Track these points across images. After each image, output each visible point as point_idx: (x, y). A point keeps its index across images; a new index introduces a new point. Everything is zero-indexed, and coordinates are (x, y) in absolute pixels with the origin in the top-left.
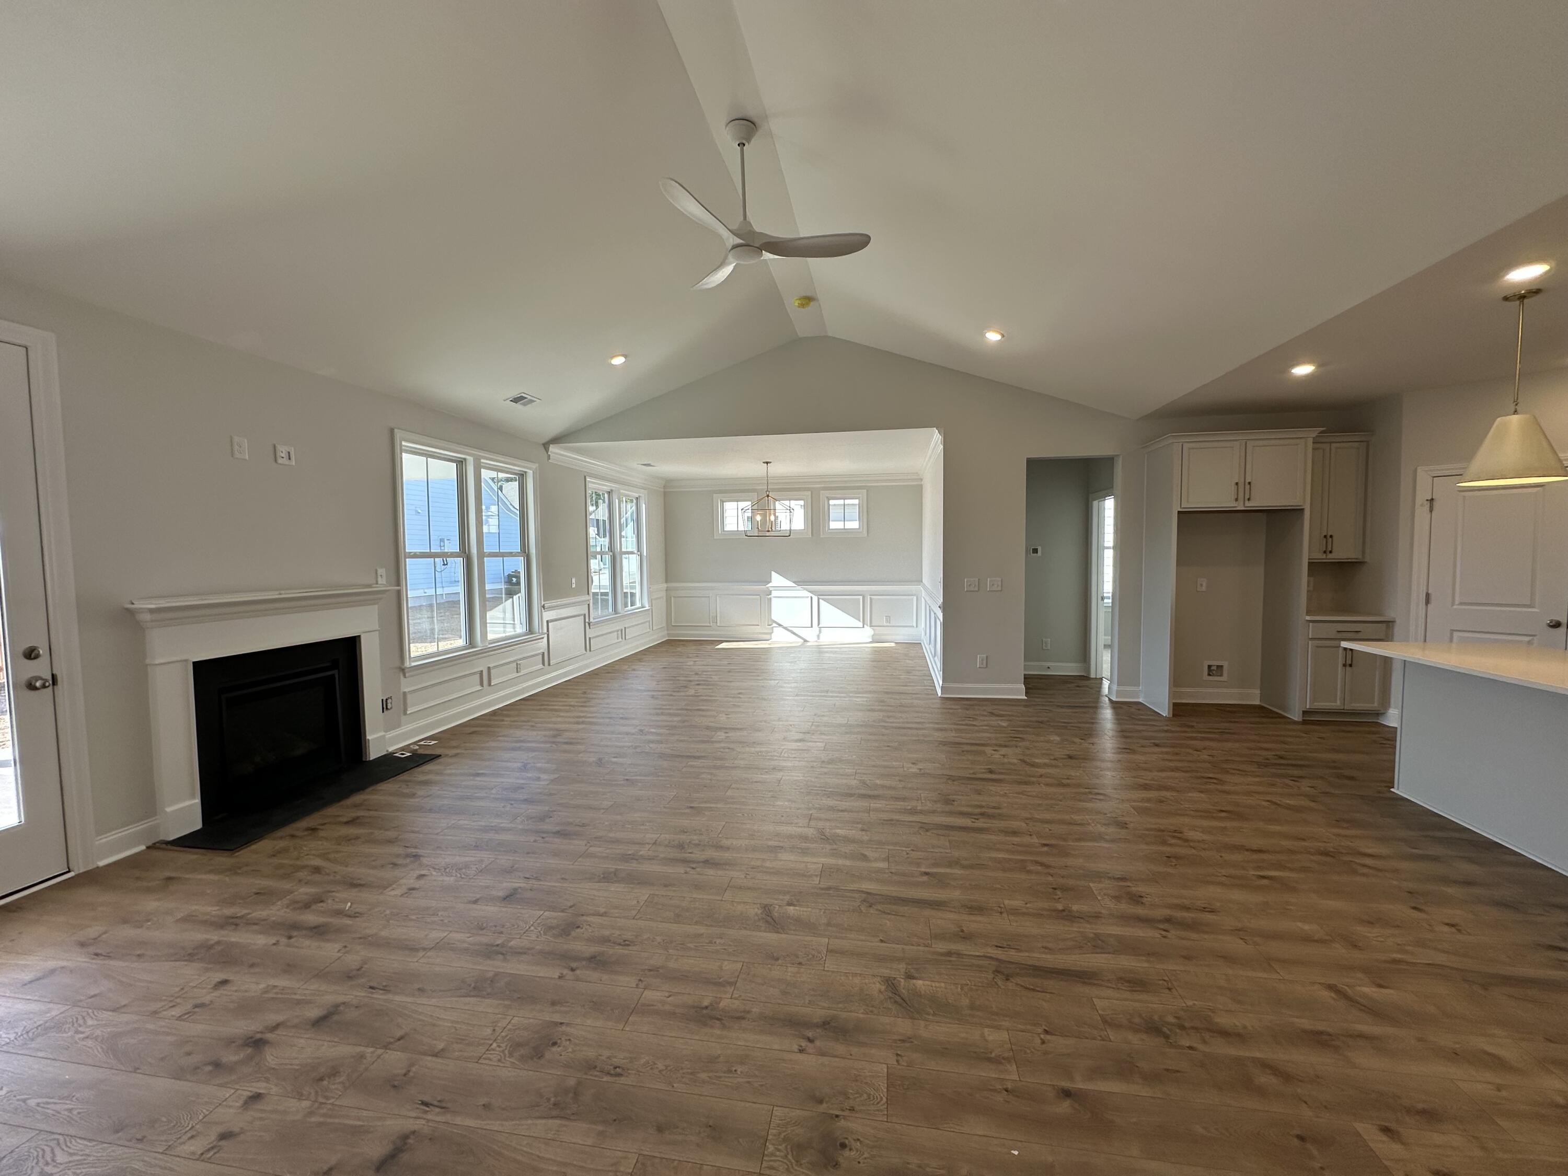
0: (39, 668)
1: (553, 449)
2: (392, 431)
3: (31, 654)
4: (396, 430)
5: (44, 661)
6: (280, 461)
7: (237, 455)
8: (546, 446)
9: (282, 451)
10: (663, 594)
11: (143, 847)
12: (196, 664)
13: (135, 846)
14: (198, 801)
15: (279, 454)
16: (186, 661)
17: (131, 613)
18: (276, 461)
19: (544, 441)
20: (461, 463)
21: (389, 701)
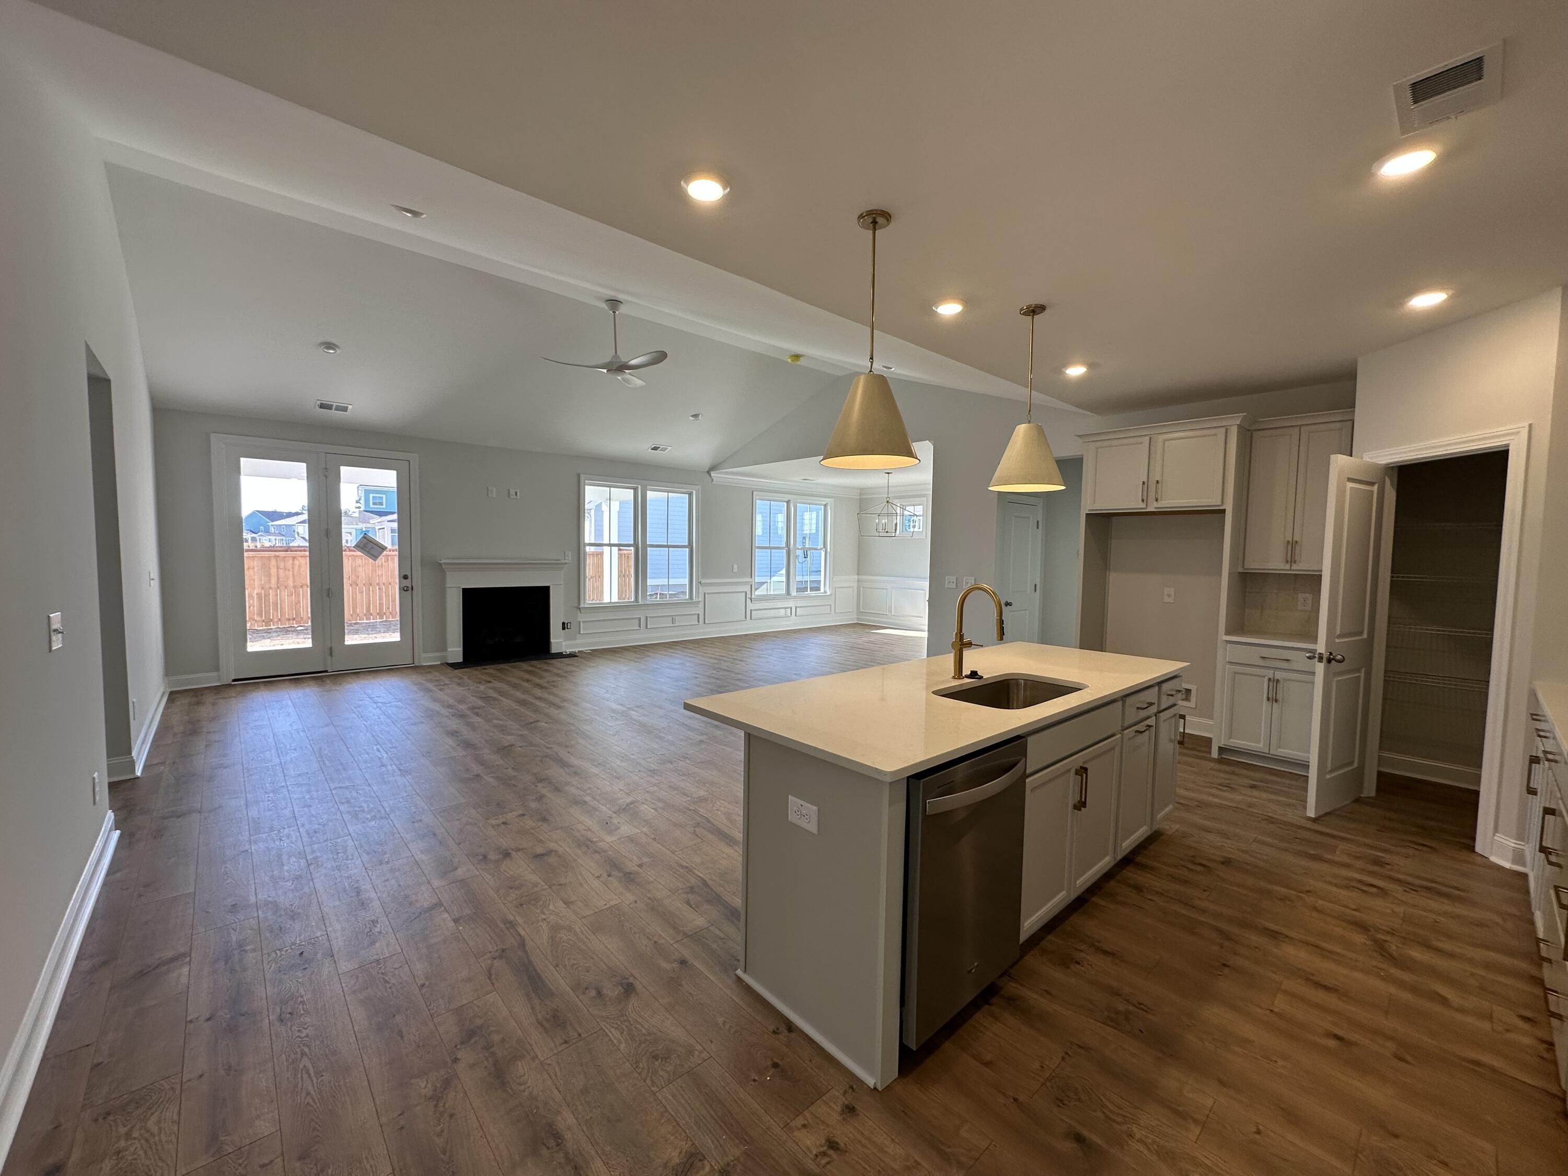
0: (407, 583)
1: (713, 474)
2: (579, 476)
3: (405, 577)
4: (581, 475)
5: (409, 580)
6: (511, 497)
7: (490, 496)
8: (709, 472)
9: (512, 492)
10: (855, 585)
11: (439, 663)
12: (464, 590)
13: (436, 661)
14: (461, 649)
15: (511, 493)
16: (460, 587)
17: (440, 564)
18: (509, 496)
19: (707, 470)
20: (635, 489)
21: (569, 624)
